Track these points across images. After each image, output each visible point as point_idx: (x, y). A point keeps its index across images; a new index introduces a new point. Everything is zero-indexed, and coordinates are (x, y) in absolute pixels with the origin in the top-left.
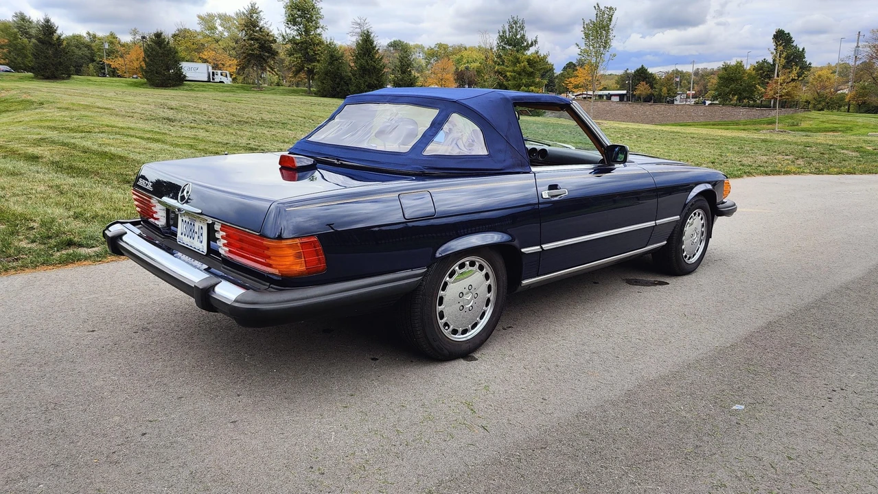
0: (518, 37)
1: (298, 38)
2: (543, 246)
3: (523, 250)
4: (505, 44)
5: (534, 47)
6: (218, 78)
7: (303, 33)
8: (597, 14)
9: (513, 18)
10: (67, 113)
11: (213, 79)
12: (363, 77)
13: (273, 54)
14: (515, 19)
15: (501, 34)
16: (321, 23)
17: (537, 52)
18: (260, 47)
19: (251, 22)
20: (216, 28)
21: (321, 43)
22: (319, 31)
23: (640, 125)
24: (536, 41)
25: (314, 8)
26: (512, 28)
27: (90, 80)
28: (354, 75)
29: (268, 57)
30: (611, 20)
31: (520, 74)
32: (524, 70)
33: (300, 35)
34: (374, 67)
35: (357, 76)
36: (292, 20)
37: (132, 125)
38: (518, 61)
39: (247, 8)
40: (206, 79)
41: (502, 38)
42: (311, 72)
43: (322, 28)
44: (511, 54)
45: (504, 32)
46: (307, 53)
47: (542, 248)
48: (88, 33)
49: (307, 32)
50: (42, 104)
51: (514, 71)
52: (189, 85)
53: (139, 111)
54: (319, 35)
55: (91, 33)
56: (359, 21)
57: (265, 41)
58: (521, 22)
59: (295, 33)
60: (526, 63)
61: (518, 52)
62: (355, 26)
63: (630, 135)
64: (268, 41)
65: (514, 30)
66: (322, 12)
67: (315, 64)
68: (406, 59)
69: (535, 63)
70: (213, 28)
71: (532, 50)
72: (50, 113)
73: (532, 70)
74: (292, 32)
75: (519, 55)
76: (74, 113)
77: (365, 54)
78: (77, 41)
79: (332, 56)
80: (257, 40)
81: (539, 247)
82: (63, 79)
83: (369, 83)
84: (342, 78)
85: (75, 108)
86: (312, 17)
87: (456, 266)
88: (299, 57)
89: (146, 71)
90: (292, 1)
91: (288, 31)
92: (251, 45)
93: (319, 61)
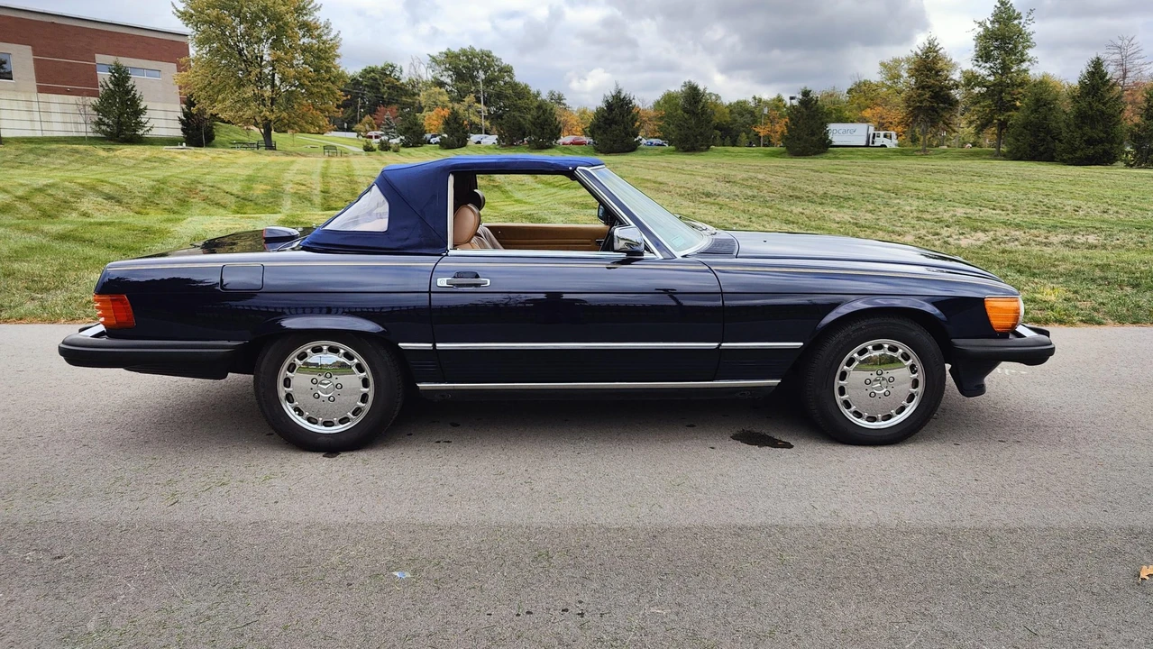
1: (992, 78)
2: (438, 345)
3: (400, 344)
6: (878, 142)
7: (1000, 71)
11: (873, 143)
12: (1080, 128)
13: (951, 104)
16: (1030, 53)
18: (932, 97)
20: (900, 76)
21: (1024, 82)
22: (1024, 66)
25: (1020, 33)
27: (727, 151)
28: (1068, 126)
29: (943, 109)
33: (994, 74)
34: (1103, 112)
35: (1072, 127)
36: (984, 55)
39: (921, 47)
40: (864, 144)
42: (1003, 125)
43: (1031, 60)
46: (1001, 98)
47: (434, 346)
48: (754, 98)
49: (1005, 68)
54: (1025, 71)
55: (757, 97)
56: (1120, 43)
57: (941, 88)
59: (987, 72)
62: (1112, 51)
64: (946, 87)
66: (1034, 38)
67: (1011, 113)
70: (896, 78)
74: (982, 71)
77: (1088, 94)
78: (740, 109)
79: (1038, 100)
80: (929, 87)
81: (431, 345)
82: (702, 151)
83: (1091, 137)
84: (1048, 132)
86: (1016, 47)
87: (307, 348)
88: (989, 106)
89: (787, 139)
90: (986, 29)
91: (977, 71)
92: (920, 95)
93: (1018, 108)
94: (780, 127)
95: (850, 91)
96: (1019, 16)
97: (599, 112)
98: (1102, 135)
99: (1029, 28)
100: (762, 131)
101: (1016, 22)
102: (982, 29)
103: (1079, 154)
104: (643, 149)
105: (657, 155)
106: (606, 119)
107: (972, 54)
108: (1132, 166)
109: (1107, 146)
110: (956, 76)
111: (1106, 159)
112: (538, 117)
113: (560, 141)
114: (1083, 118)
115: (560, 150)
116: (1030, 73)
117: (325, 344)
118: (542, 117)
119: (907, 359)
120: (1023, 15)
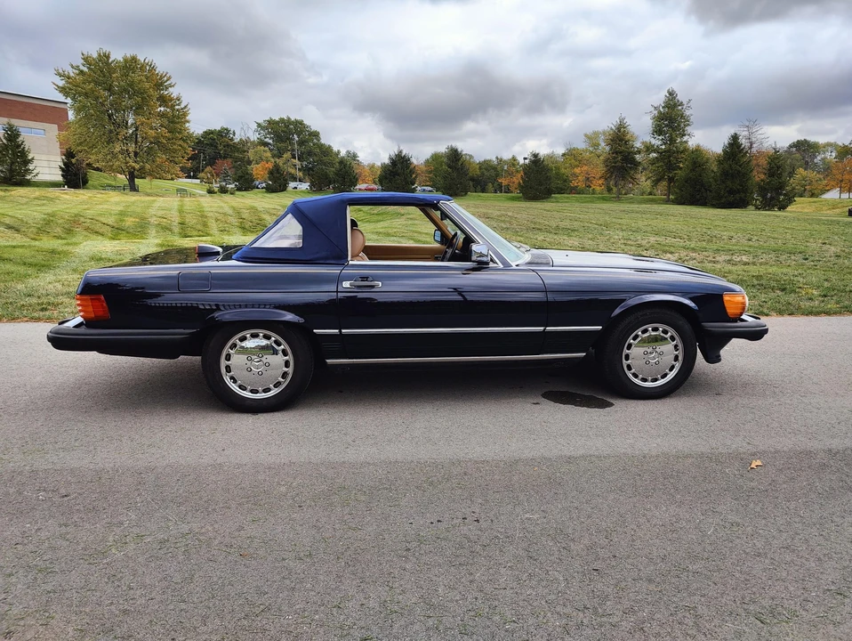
1: (663, 147)
2: (343, 331)
3: (314, 331)
7: (668, 142)
12: (724, 183)
16: (689, 129)
18: (623, 160)
19: (619, 138)
20: (599, 145)
21: (685, 150)
22: (685, 138)
25: (682, 116)
27: (479, 196)
28: (716, 181)
29: (630, 168)
33: (665, 144)
34: (739, 172)
35: (718, 182)
36: (658, 131)
39: (615, 123)
42: (671, 180)
43: (689, 135)
46: (670, 161)
48: (497, 158)
49: (672, 141)
52: (555, 198)
54: (686, 142)
56: (747, 124)
57: (629, 153)
59: (660, 143)
64: (632, 153)
66: (692, 119)
67: (677, 172)
68: (776, 161)
70: (596, 145)
74: (657, 142)
77: (729, 159)
78: (486, 165)
79: (695, 163)
80: (621, 153)
81: (338, 331)
82: (462, 196)
83: (731, 189)
84: (702, 185)
86: (679, 125)
88: (661, 166)
89: (522, 187)
90: (660, 112)
91: (653, 141)
92: (614, 158)
93: (681, 168)
94: (517, 179)
95: (564, 155)
96: (681, 104)
97: (384, 167)
98: (738, 187)
99: (687, 113)
100: (504, 181)
101: (680, 108)
102: (656, 112)
103: (723, 200)
106: (391, 172)
108: (759, 209)
109: (743, 195)
110: (638, 145)
111: (741, 204)
112: (341, 170)
113: (357, 187)
114: (726, 175)
116: (689, 143)
118: (344, 170)
119: (673, 338)
120: (685, 103)
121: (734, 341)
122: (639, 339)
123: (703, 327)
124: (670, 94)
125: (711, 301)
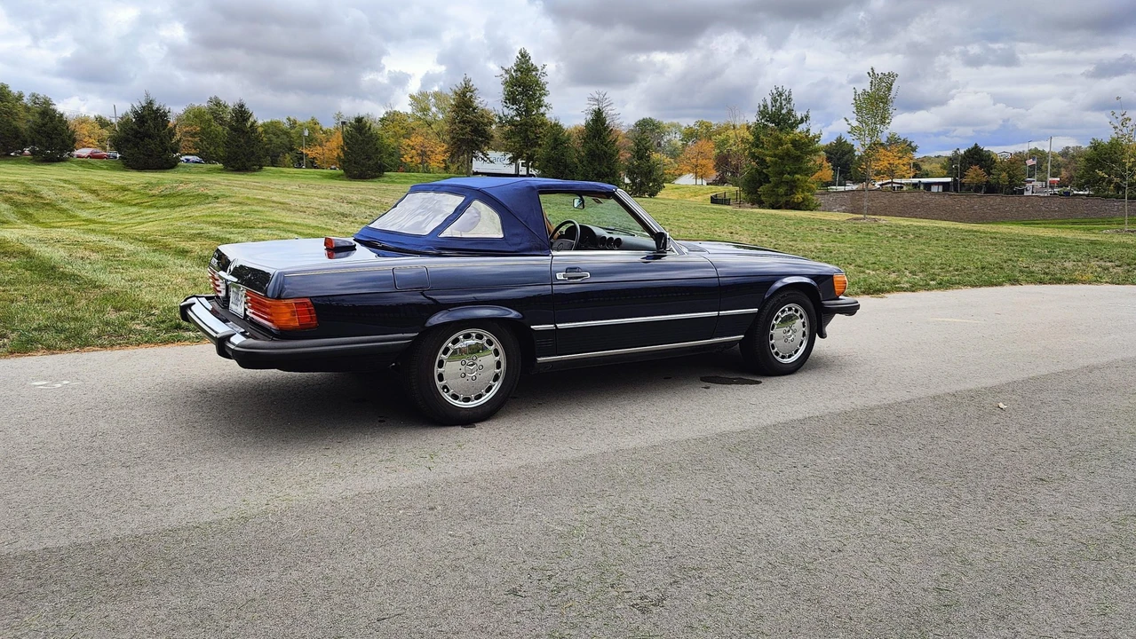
0: (784, 112)
1: (518, 119)
2: (558, 325)
3: (532, 327)
4: (767, 121)
5: (804, 123)
7: (524, 113)
8: (871, 83)
9: (777, 89)
10: (238, 208)
12: (592, 165)
13: (487, 139)
14: (780, 90)
15: (762, 108)
16: (546, 100)
17: (808, 130)
18: (472, 131)
19: (464, 102)
20: (429, 110)
21: (544, 124)
22: (542, 110)
23: (937, 222)
24: (807, 117)
25: (537, 84)
26: (776, 101)
27: (282, 172)
28: (581, 162)
29: (482, 142)
30: (890, 89)
31: (782, 158)
32: (787, 154)
33: (520, 115)
34: (606, 152)
35: (585, 163)
36: (511, 99)
37: (299, 221)
38: (780, 142)
39: (459, 85)
41: (763, 113)
42: (529, 158)
43: (546, 106)
44: (771, 134)
45: (765, 106)
46: (527, 136)
47: (556, 326)
48: (289, 119)
49: (528, 111)
50: (217, 198)
51: (775, 155)
52: (389, 176)
53: (314, 205)
54: (543, 114)
55: (292, 118)
56: (597, 97)
57: (479, 124)
58: (787, 93)
59: (514, 113)
60: (790, 145)
61: (781, 130)
62: (592, 103)
63: (906, 234)
64: (482, 123)
65: (778, 104)
66: (548, 87)
67: (537, 149)
68: (644, 142)
69: (803, 143)
70: (425, 110)
71: (802, 127)
72: (224, 208)
73: (798, 153)
74: (510, 112)
75: (782, 136)
76: (245, 208)
77: (594, 137)
78: (273, 128)
79: (556, 140)
80: (469, 122)
81: (553, 326)
82: (255, 170)
83: (599, 171)
84: (566, 166)
85: (249, 202)
86: (535, 94)
87: (460, 335)
88: (519, 141)
89: (344, 162)
90: (512, 77)
91: (506, 111)
92: (462, 129)
93: (540, 145)
94: (334, 146)
95: (382, 120)
96: (536, 69)
97: (125, 123)
99: (543, 80)
101: (534, 73)
102: (507, 76)
104: (185, 167)
105: (203, 173)
106: (137, 132)
107: (502, 97)
112: (44, 125)
113: (77, 152)
114: (593, 156)
115: (77, 163)
116: (547, 116)
117: (474, 332)
118: (50, 125)
119: (801, 316)
120: (539, 68)
121: (837, 316)
122: (780, 319)
123: (823, 304)
124: (522, 56)
125: (824, 280)
